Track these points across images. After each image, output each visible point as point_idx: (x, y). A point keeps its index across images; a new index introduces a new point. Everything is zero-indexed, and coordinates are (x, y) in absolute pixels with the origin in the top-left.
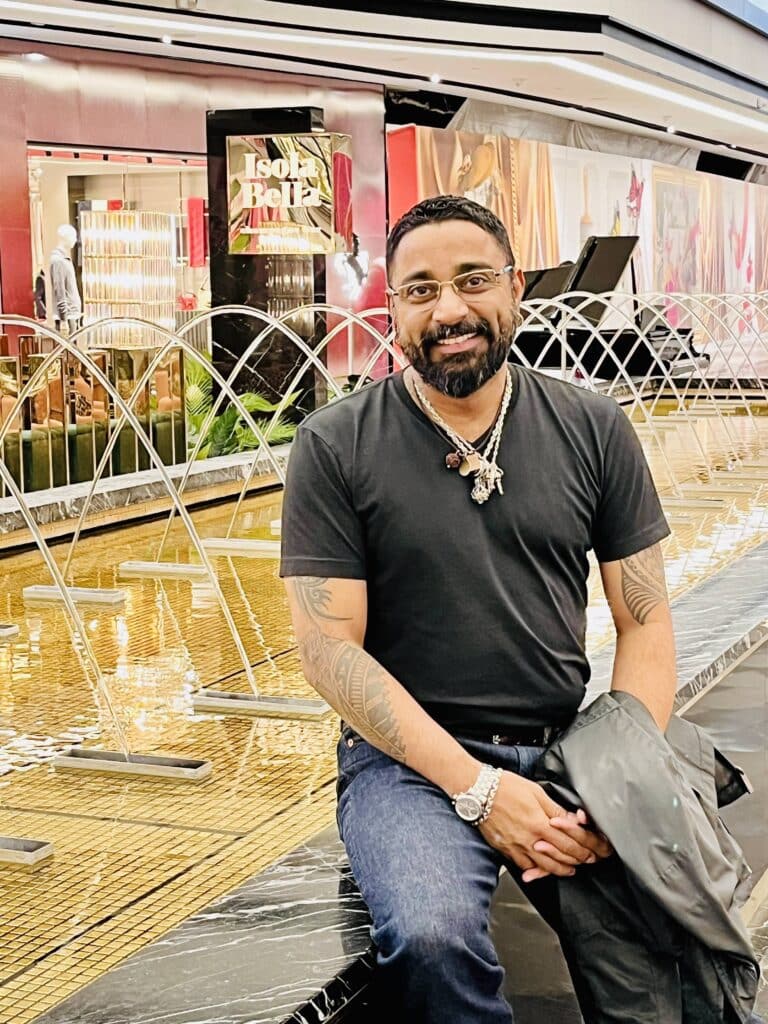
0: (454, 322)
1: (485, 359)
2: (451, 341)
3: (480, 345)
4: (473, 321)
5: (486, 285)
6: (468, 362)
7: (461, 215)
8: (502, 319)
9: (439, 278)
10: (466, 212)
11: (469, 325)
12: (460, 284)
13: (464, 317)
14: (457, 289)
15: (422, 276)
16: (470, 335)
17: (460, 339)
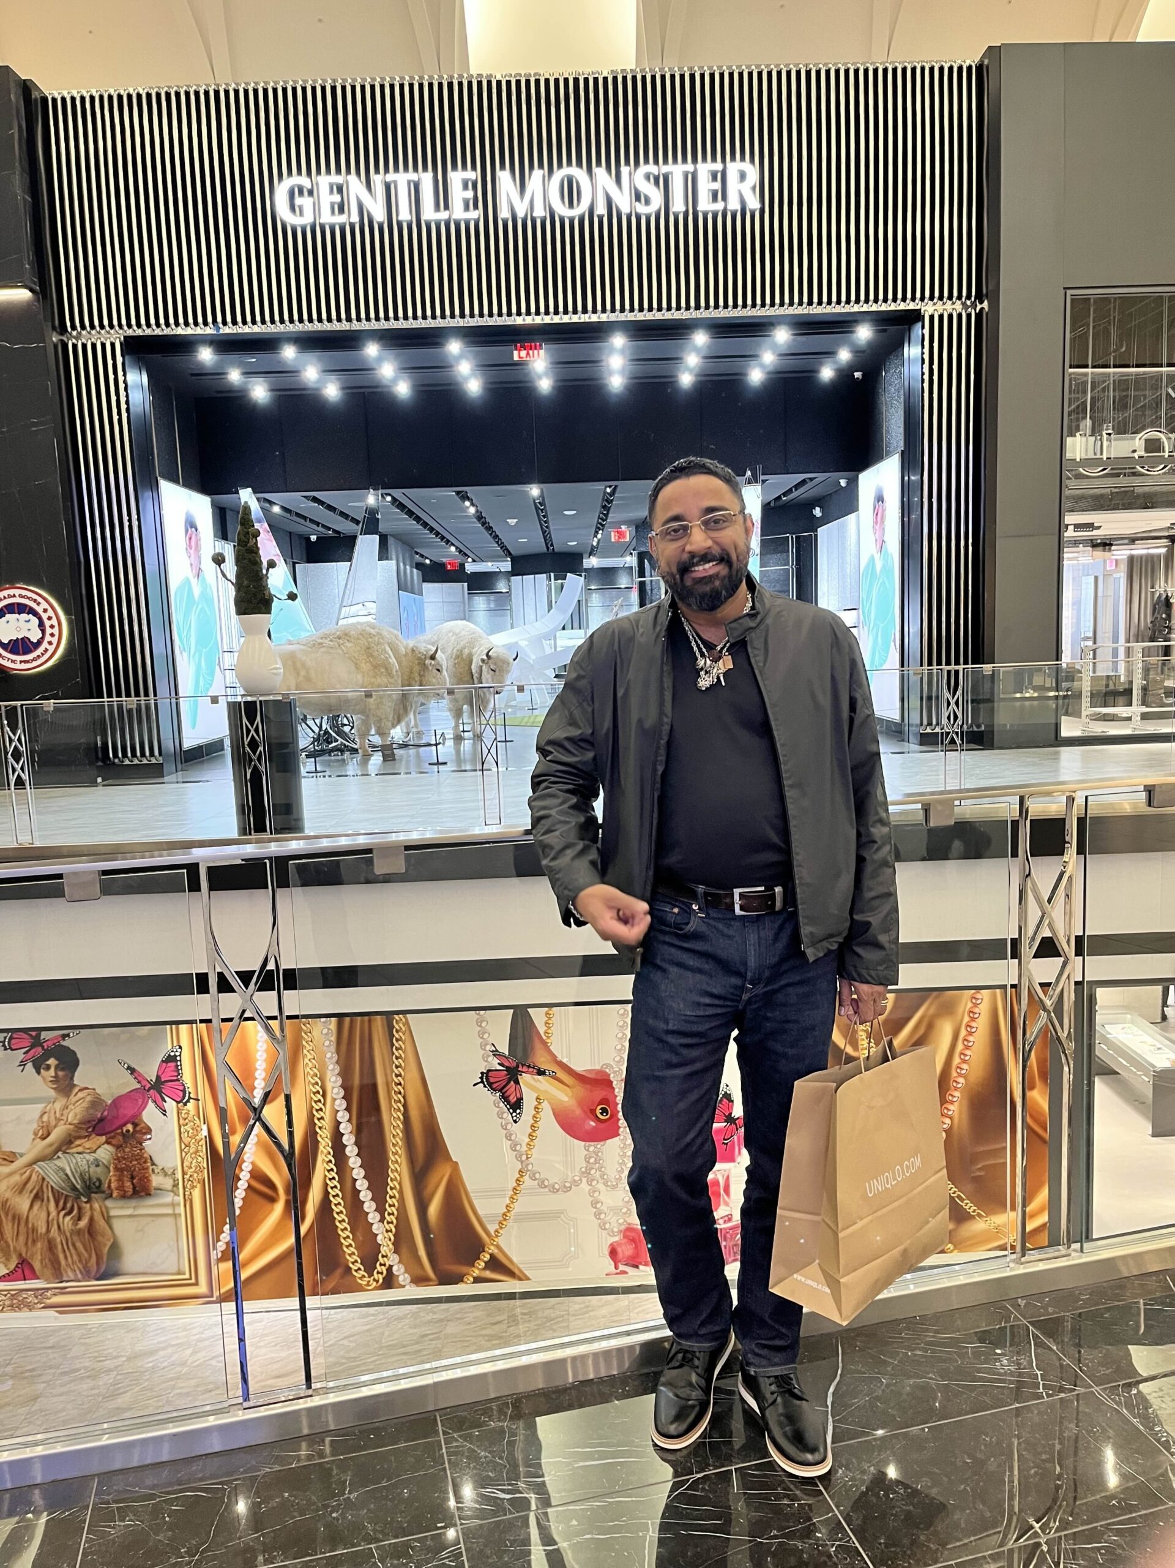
0: (702, 553)
1: (726, 581)
2: (701, 568)
3: (722, 570)
4: (716, 551)
5: (726, 524)
6: (713, 583)
7: (705, 471)
8: (739, 550)
9: (689, 519)
10: (709, 469)
11: (715, 556)
12: (706, 523)
13: (709, 548)
14: (703, 528)
15: (677, 518)
16: (714, 563)
17: (707, 566)
